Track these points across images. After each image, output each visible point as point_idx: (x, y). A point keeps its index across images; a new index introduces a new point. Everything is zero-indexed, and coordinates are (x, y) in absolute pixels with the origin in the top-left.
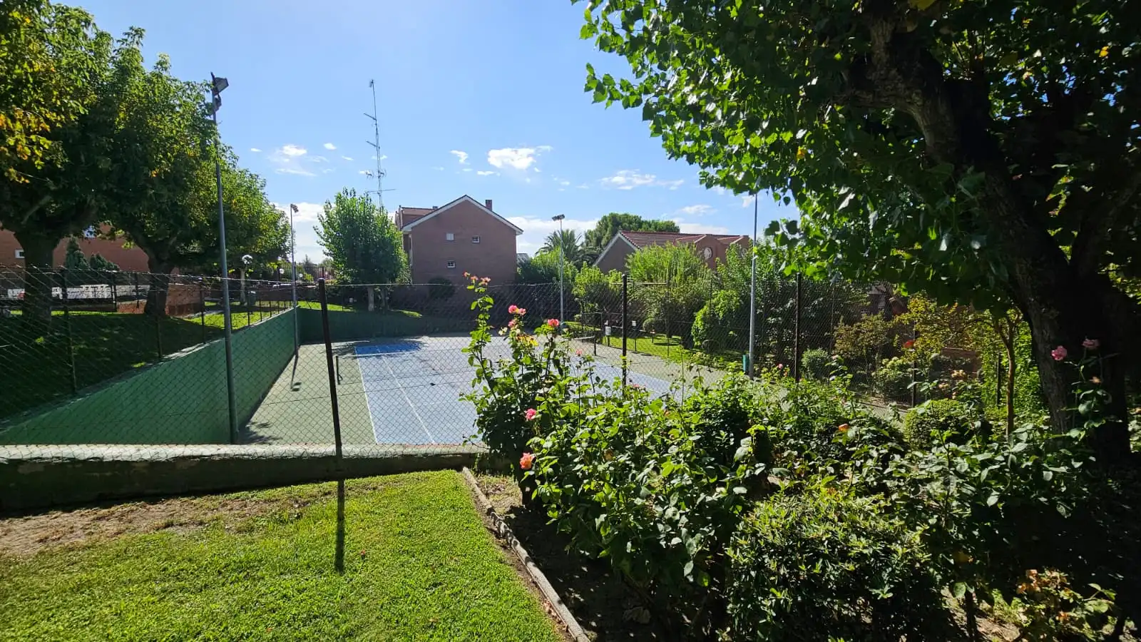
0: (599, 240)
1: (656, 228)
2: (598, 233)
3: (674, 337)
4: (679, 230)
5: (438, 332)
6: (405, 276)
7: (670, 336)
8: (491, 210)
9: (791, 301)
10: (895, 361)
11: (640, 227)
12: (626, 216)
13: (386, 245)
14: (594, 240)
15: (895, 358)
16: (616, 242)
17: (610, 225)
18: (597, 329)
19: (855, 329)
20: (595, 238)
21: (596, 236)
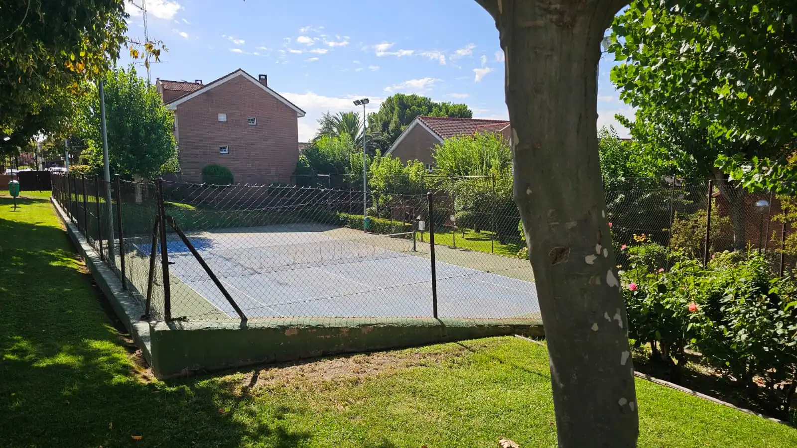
0: (386, 125)
1: (447, 111)
2: (384, 117)
3: (482, 231)
4: (471, 114)
5: (217, 227)
6: (173, 164)
7: (478, 231)
8: (266, 85)
9: (620, 197)
10: (727, 254)
11: (430, 110)
12: (414, 97)
13: (156, 127)
14: (380, 125)
15: (727, 251)
16: (415, 127)
17: (397, 108)
18: (406, 224)
19: (691, 223)
20: (381, 122)
21: (381, 119)
